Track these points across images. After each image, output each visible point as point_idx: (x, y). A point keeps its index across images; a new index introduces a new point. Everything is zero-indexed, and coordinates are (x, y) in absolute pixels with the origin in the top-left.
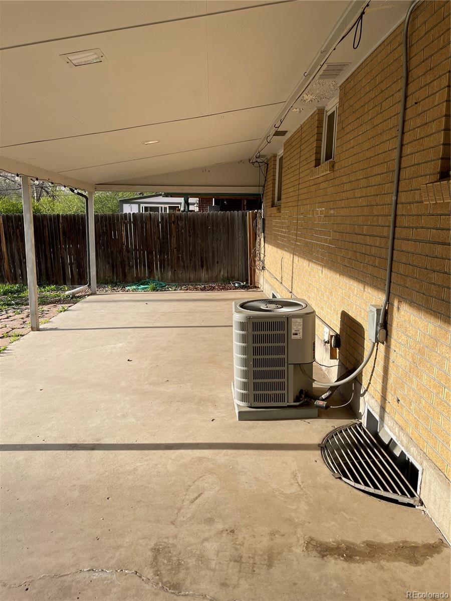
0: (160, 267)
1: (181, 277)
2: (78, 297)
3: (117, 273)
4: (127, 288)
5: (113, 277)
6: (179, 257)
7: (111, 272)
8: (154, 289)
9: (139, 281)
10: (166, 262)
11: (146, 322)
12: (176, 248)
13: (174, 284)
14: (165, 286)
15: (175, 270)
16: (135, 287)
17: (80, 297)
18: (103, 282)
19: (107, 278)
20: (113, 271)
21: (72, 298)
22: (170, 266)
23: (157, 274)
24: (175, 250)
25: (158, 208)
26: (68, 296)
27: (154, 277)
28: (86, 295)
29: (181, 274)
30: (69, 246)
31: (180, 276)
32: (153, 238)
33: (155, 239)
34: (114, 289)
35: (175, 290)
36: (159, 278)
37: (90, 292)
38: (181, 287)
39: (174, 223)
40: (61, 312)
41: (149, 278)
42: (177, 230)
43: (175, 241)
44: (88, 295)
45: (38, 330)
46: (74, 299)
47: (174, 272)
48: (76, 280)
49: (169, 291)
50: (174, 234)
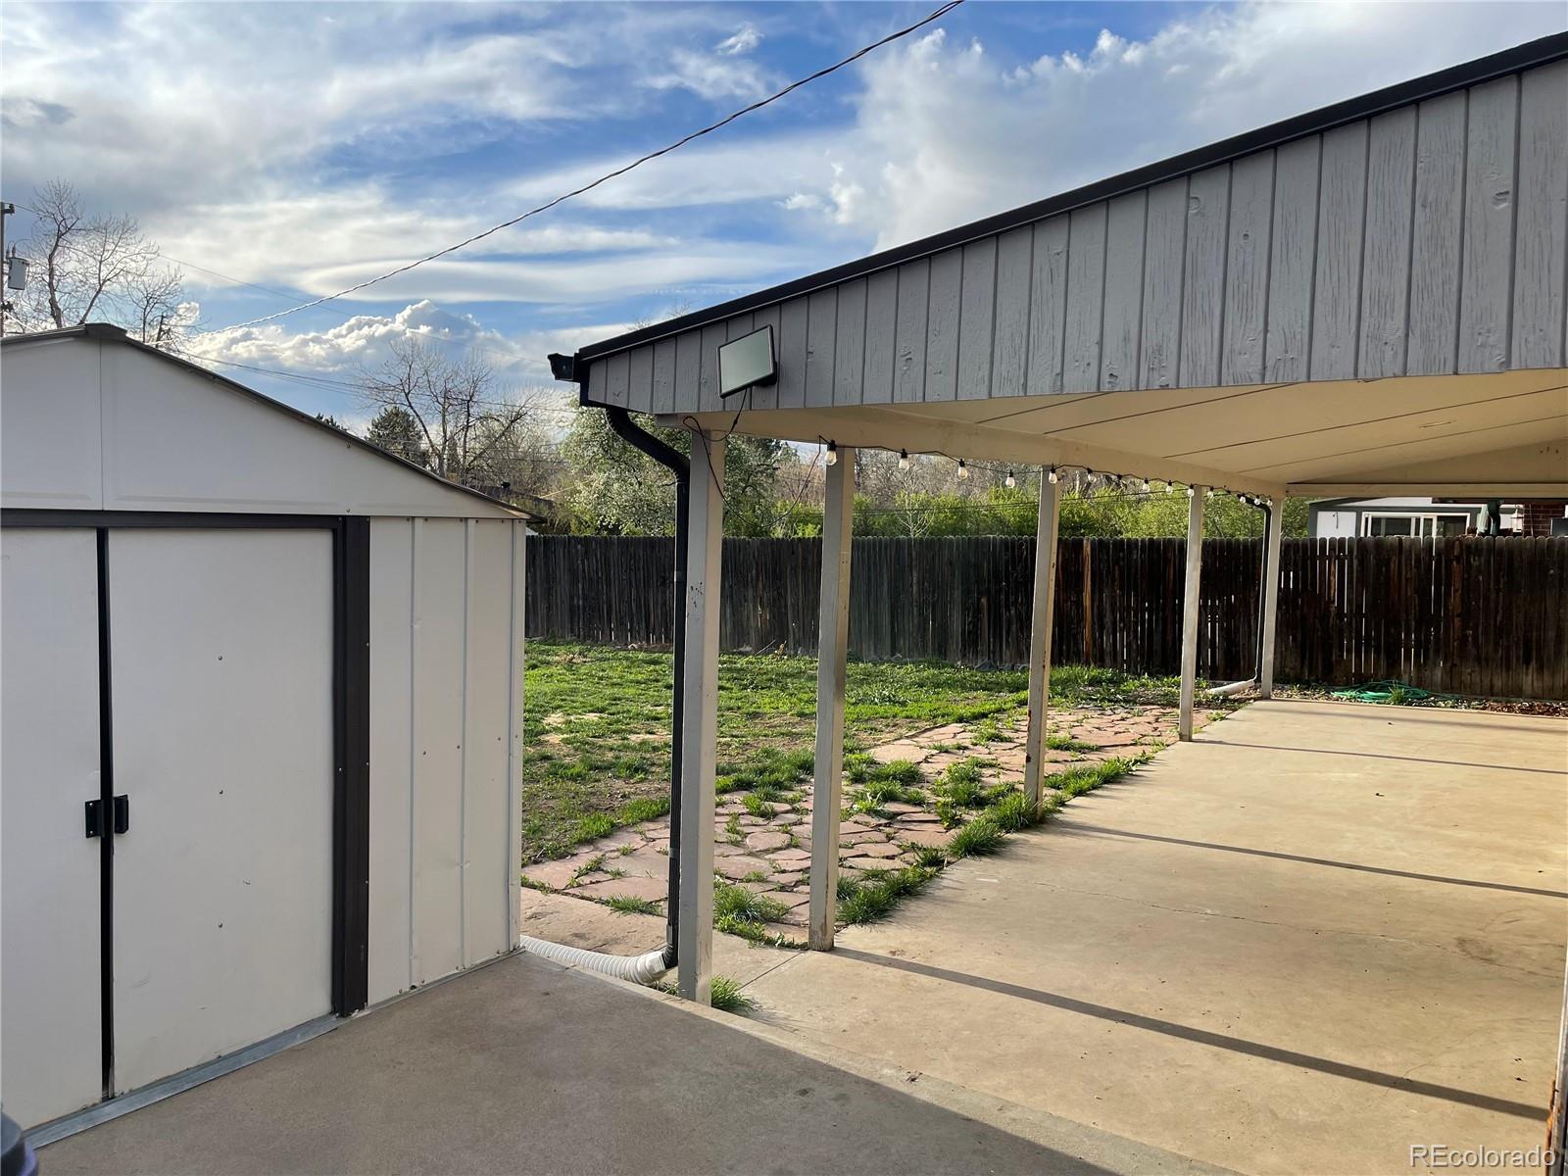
0: (1417, 655)
1: (1469, 682)
2: (1235, 701)
3: (1311, 664)
4: (1335, 695)
5: (1302, 668)
6: (1465, 637)
7: (1299, 659)
8: (1401, 701)
9: (1360, 682)
10: (1432, 646)
11: (1396, 751)
12: (1458, 616)
13: (1449, 696)
14: (1427, 698)
15: (1454, 665)
16: (1353, 694)
17: (1241, 701)
18: (1282, 679)
19: (1287, 670)
20: (1303, 659)
21: (1224, 701)
22: (1442, 655)
23: (1408, 668)
24: (1457, 620)
25: (1409, 520)
26: (1216, 697)
27: (1399, 677)
28: (1250, 699)
29: (1469, 673)
30: (1213, 602)
31: (1466, 678)
32: (1403, 592)
33: (1409, 594)
34: (1305, 694)
35: (1452, 707)
36: (1410, 681)
37: (1258, 693)
38: (1470, 703)
39: (1458, 559)
40: (1215, 720)
41: (1388, 677)
42: (1466, 576)
43: (1458, 599)
44: (1255, 700)
45: (1190, 740)
46: (1229, 703)
47: (1451, 671)
48: (1221, 671)
49: (1439, 707)
50: (1457, 584)
